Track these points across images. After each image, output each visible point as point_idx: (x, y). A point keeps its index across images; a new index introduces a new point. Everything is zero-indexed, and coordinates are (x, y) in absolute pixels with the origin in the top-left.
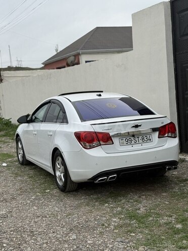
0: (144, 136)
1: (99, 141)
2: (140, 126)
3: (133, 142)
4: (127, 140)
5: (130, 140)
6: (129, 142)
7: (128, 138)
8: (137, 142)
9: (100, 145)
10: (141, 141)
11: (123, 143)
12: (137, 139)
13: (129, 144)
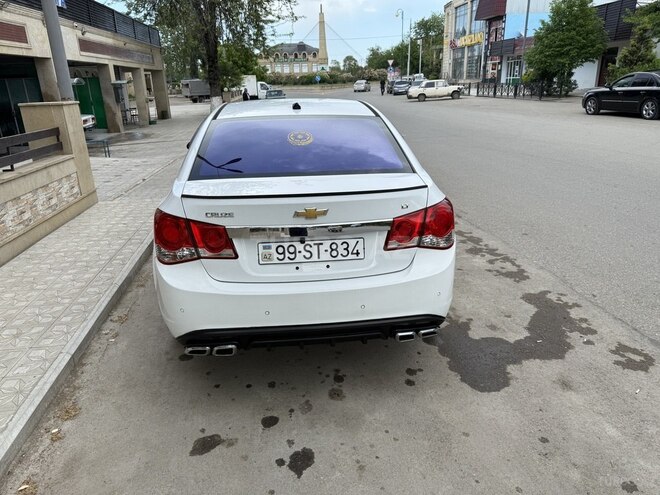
0: (339, 242)
1: (196, 247)
2: (325, 213)
3: (299, 258)
4: (281, 250)
5: (292, 250)
6: (287, 257)
7: (286, 245)
8: (315, 258)
9: (199, 258)
10: (325, 256)
11: (267, 257)
12: (314, 250)
13: (287, 260)
